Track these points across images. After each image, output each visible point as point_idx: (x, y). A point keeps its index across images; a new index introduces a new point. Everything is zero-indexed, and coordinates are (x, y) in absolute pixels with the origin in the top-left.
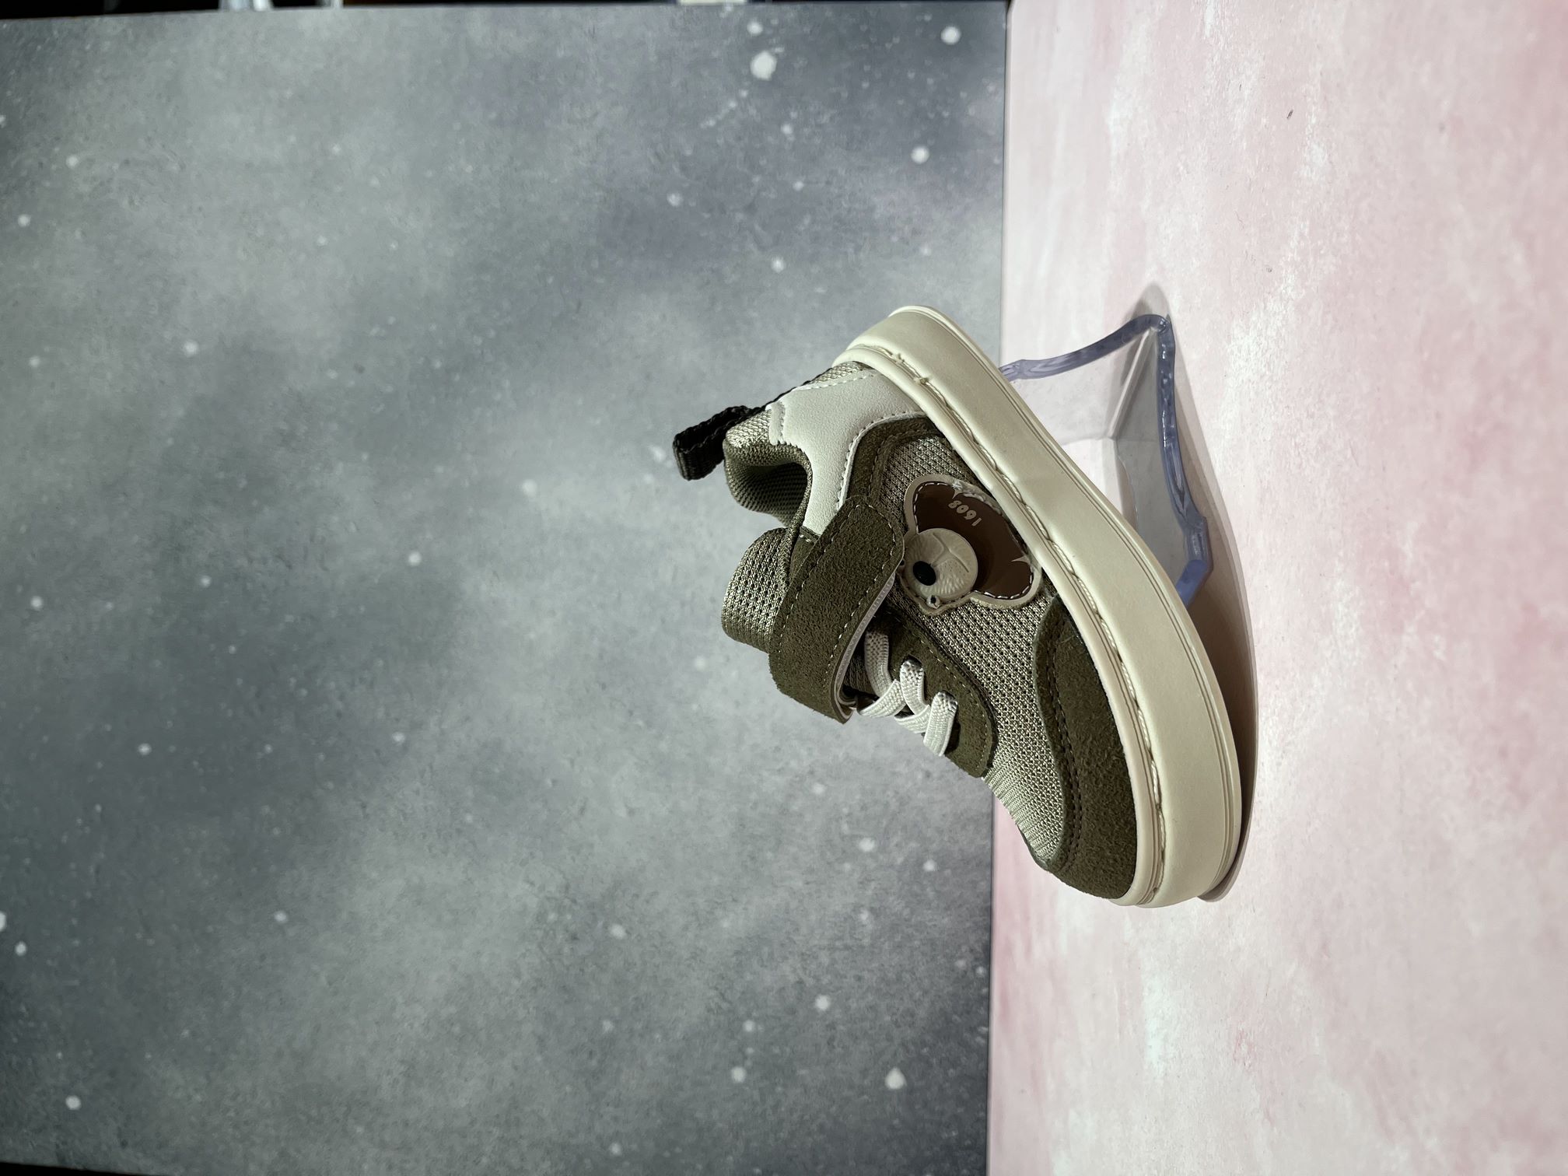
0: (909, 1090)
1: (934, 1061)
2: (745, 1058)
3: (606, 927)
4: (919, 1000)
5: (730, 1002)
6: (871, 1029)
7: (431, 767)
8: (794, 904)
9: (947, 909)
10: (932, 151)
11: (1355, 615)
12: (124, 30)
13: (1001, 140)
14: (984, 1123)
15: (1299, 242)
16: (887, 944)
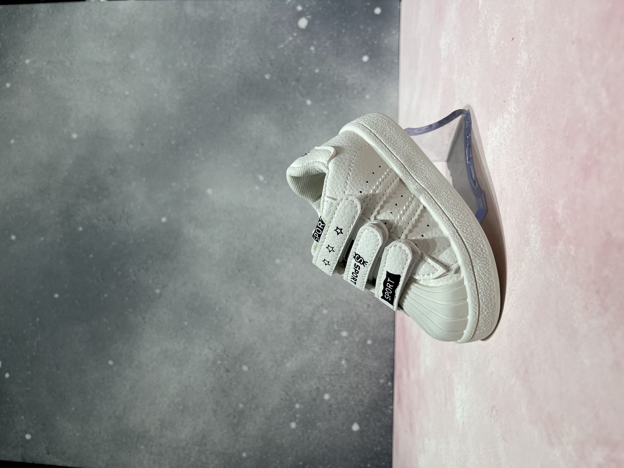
0: (361, 431)
1: (371, 420)
2: (296, 418)
3: (240, 367)
4: (365, 395)
5: (289, 396)
6: (346, 407)
7: (171, 303)
8: (315, 357)
9: (376, 359)
10: (371, 57)
11: (539, 239)
12: (48, 9)
13: (398, 53)
14: (391, 444)
15: (516, 90)
16: (352, 373)
